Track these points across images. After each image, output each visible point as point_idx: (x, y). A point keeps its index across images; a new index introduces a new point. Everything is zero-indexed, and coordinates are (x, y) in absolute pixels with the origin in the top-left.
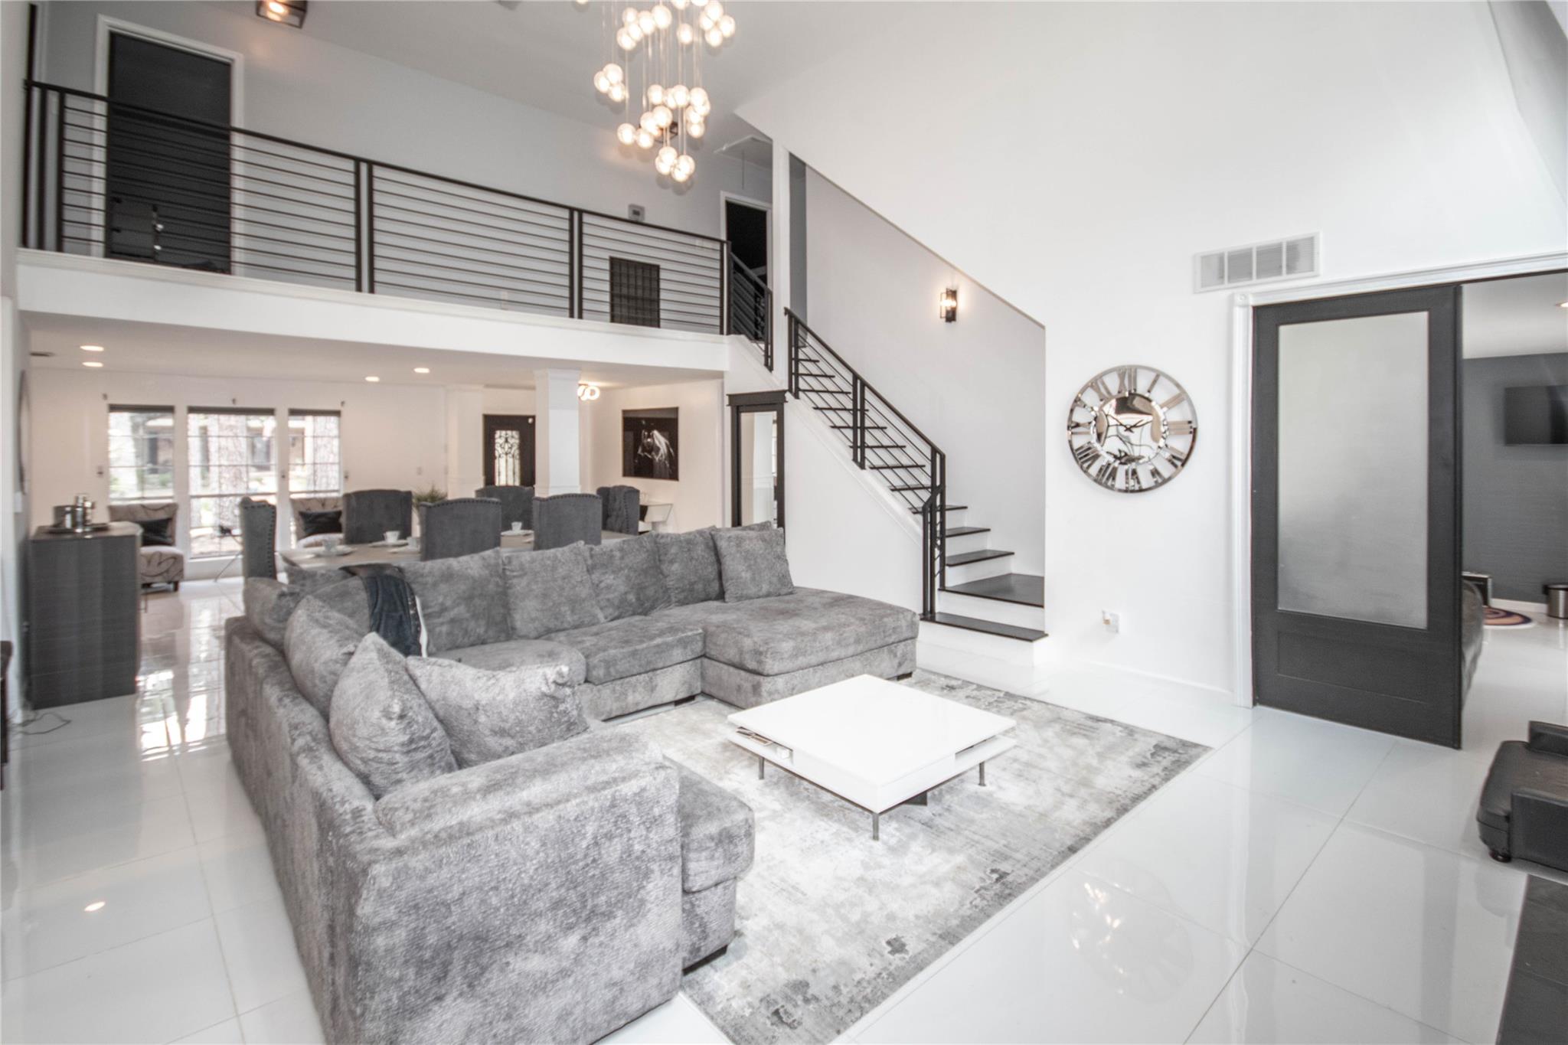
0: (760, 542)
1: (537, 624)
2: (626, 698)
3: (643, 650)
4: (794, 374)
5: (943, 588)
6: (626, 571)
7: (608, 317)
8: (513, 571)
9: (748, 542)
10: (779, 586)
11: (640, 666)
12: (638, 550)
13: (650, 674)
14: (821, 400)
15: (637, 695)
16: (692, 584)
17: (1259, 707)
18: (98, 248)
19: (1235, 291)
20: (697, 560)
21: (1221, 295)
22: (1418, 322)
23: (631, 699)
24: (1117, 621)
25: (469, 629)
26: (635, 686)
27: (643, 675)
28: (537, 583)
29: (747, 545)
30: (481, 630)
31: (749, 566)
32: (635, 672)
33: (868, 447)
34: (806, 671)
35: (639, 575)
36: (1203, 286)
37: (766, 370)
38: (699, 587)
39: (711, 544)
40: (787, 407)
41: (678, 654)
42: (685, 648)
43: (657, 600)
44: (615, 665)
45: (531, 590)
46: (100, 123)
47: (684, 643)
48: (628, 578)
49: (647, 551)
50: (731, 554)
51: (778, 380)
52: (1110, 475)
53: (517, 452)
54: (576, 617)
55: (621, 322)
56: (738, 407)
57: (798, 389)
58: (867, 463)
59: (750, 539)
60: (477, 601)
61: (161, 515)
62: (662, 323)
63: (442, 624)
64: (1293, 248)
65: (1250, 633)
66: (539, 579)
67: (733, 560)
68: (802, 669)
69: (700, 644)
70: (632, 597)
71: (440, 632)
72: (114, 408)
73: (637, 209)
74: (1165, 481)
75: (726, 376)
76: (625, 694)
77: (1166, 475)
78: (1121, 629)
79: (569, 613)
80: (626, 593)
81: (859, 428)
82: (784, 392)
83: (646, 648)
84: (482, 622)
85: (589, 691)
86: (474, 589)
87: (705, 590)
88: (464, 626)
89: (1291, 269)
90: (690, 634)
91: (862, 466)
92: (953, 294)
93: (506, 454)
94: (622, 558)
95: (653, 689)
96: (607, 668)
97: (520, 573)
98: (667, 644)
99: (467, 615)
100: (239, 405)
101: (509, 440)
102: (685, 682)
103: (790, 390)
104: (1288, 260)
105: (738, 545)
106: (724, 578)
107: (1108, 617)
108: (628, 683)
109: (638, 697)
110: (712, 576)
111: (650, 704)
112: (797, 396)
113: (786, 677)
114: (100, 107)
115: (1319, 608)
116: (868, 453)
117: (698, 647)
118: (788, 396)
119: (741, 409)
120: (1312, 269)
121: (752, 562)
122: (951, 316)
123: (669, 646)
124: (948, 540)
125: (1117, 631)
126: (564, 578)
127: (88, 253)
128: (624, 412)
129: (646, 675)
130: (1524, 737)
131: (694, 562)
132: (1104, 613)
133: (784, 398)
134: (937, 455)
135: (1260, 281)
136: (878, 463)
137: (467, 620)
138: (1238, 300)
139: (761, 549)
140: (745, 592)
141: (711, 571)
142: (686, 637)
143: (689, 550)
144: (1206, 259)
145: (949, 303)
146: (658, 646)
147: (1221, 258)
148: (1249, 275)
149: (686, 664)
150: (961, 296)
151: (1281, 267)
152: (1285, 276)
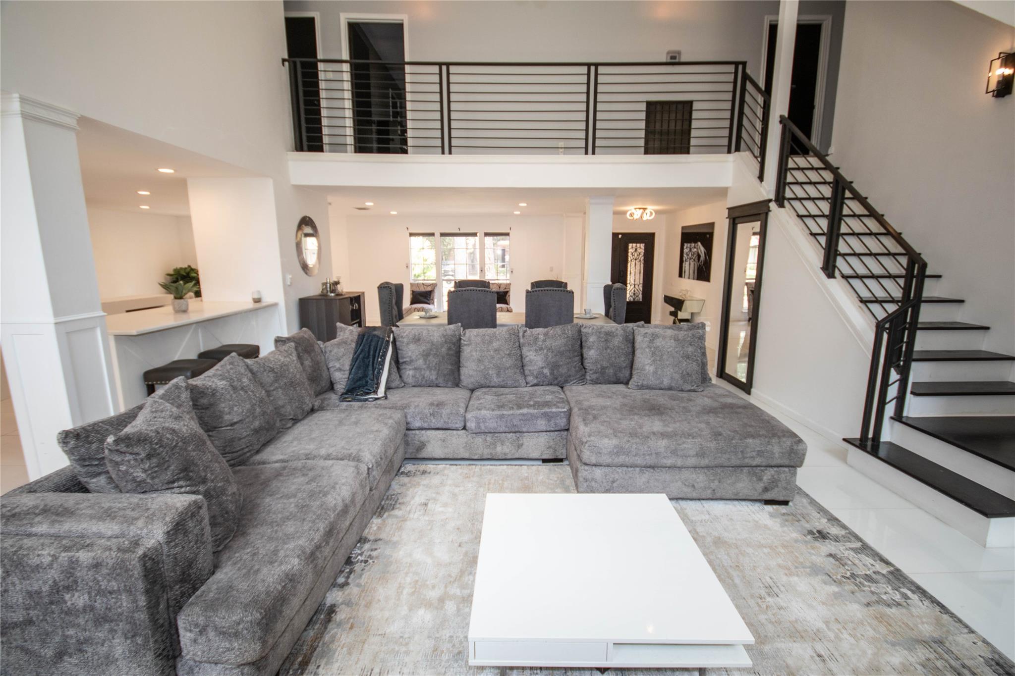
0: (672, 341)
1: (472, 380)
2: (495, 448)
3: (509, 415)
4: (781, 184)
5: (898, 417)
6: (545, 351)
7: (643, 150)
8: (465, 341)
9: (661, 339)
10: (681, 382)
11: (506, 427)
12: (559, 336)
13: (518, 435)
14: (802, 208)
15: (505, 447)
16: (603, 368)
18: (351, 148)
20: (612, 350)
23: (499, 449)
25: (426, 376)
26: (504, 441)
27: (511, 434)
28: (476, 351)
29: (659, 342)
30: (433, 377)
31: (654, 361)
32: (501, 430)
33: (840, 255)
34: (630, 469)
35: (556, 355)
37: (758, 181)
38: (611, 371)
39: (631, 337)
40: (771, 216)
41: (542, 424)
42: (549, 421)
43: (570, 376)
44: (484, 422)
45: (472, 356)
46: (347, 76)
47: (548, 417)
48: (546, 357)
49: (568, 337)
51: (766, 190)
53: (643, 258)
54: (500, 380)
55: (654, 153)
56: (735, 220)
57: (784, 198)
58: (837, 273)
59: (664, 337)
60: (431, 358)
61: (429, 289)
62: (692, 149)
63: (410, 369)
66: (478, 349)
67: (642, 354)
68: (627, 467)
69: (565, 420)
70: (546, 371)
71: (409, 374)
72: (411, 235)
73: (673, 55)
75: (728, 191)
76: (494, 444)
79: (495, 375)
80: (542, 368)
81: (833, 235)
82: (770, 202)
83: (512, 414)
84: (434, 373)
85: (465, 436)
86: (431, 350)
87: (615, 374)
88: (423, 373)
90: (554, 410)
91: (831, 276)
93: (636, 260)
94: (544, 341)
95: (520, 446)
96: (478, 423)
97: (468, 343)
98: (532, 415)
99: (424, 367)
100: (462, 231)
101: (638, 250)
102: (550, 447)
103: (775, 200)
105: (652, 341)
106: (634, 367)
108: (497, 437)
109: (506, 450)
110: (625, 365)
111: (517, 456)
112: (781, 205)
113: (607, 470)
114: (346, 67)
116: (840, 262)
117: (562, 422)
118: (773, 205)
119: (737, 221)
121: (658, 358)
123: (534, 417)
124: (914, 365)
126: (496, 350)
127: (346, 152)
128: (683, 228)
129: (514, 434)
131: (608, 351)
133: (770, 207)
134: (916, 264)
136: (847, 271)
137: (424, 369)
139: (671, 346)
140: (645, 383)
141: (623, 361)
142: (551, 412)
143: (606, 340)
146: (523, 415)
149: (552, 434)
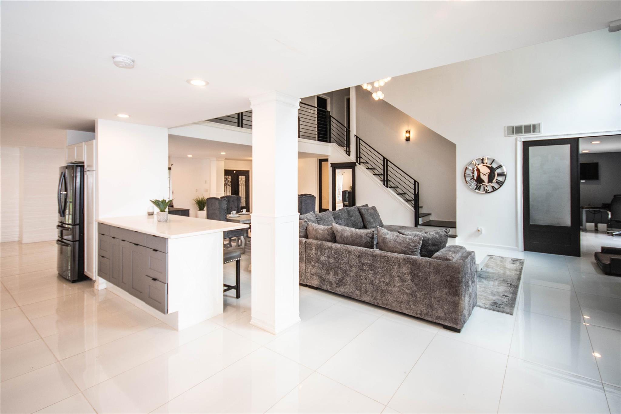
4: (358, 156)
5: (419, 224)
16: (357, 223)
17: (525, 251)
19: (518, 137)
21: (513, 138)
22: (567, 147)
24: (482, 230)
31: (372, 218)
33: (389, 181)
36: (508, 135)
37: (347, 155)
38: (359, 224)
39: (358, 211)
40: (356, 168)
50: (366, 214)
51: (352, 158)
52: (479, 188)
56: (335, 167)
57: (360, 162)
58: (389, 186)
64: (534, 126)
65: (523, 231)
67: (367, 216)
74: (496, 189)
75: (329, 156)
77: (497, 188)
78: (483, 232)
81: (386, 174)
82: (355, 163)
89: (534, 131)
91: (387, 187)
92: (408, 132)
103: (357, 162)
104: (533, 129)
106: (364, 221)
107: (479, 229)
110: (361, 221)
112: (360, 164)
115: (541, 223)
116: (389, 183)
120: (540, 132)
121: (373, 216)
122: (408, 139)
125: (482, 233)
130: (600, 250)
132: (478, 228)
133: (356, 164)
134: (416, 183)
135: (534, 134)
136: (393, 185)
138: (518, 139)
144: (508, 127)
145: (407, 135)
147: (513, 127)
148: (522, 133)
150: (411, 133)
151: (531, 131)
152: (532, 133)
